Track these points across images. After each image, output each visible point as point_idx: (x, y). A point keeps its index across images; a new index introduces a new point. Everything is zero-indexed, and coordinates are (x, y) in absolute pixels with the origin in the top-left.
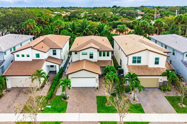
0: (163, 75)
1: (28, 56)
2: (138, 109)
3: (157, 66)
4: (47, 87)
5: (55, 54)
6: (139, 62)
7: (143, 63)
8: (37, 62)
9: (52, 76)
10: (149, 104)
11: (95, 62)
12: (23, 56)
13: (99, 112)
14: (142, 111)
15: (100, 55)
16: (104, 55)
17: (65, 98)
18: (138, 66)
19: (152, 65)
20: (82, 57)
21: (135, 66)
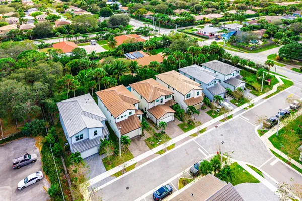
1: (125, 116)
3: (198, 96)
7: (191, 97)
8: (131, 118)
10: (202, 119)
11: (164, 104)
12: (122, 117)
13: (185, 132)
14: (201, 124)
15: (166, 99)
16: (168, 98)
18: (190, 99)
19: (196, 97)
20: (156, 104)
21: (188, 100)
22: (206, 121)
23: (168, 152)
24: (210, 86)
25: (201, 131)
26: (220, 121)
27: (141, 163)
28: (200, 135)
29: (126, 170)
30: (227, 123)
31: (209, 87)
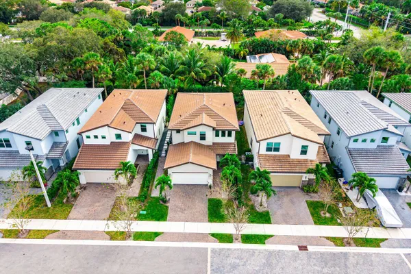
0: (309, 172)
1: (104, 137)
2: (265, 218)
3: (303, 157)
4: (137, 183)
5: (144, 130)
6: (277, 150)
7: (282, 152)
8: (117, 146)
9: (142, 164)
10: (280, 212)
11: (208, 146)
12: (96, 137)
13: (210, 221)
14: (268, 221)
15: (217, 135)
16: (223, 135)
17: (165, 201)
18: (275, 156)
19: (296, 155)
20: (188, 139)
21: (269, 156)
22: (286, 220)
23: (131, 243)
24: (359, 145)
25: (247, 239)
26: (328, 238)
27: (64, 235)
28: (237, 245)
29: (29, 234)
30: (345, 254)
31: (352, 145)
